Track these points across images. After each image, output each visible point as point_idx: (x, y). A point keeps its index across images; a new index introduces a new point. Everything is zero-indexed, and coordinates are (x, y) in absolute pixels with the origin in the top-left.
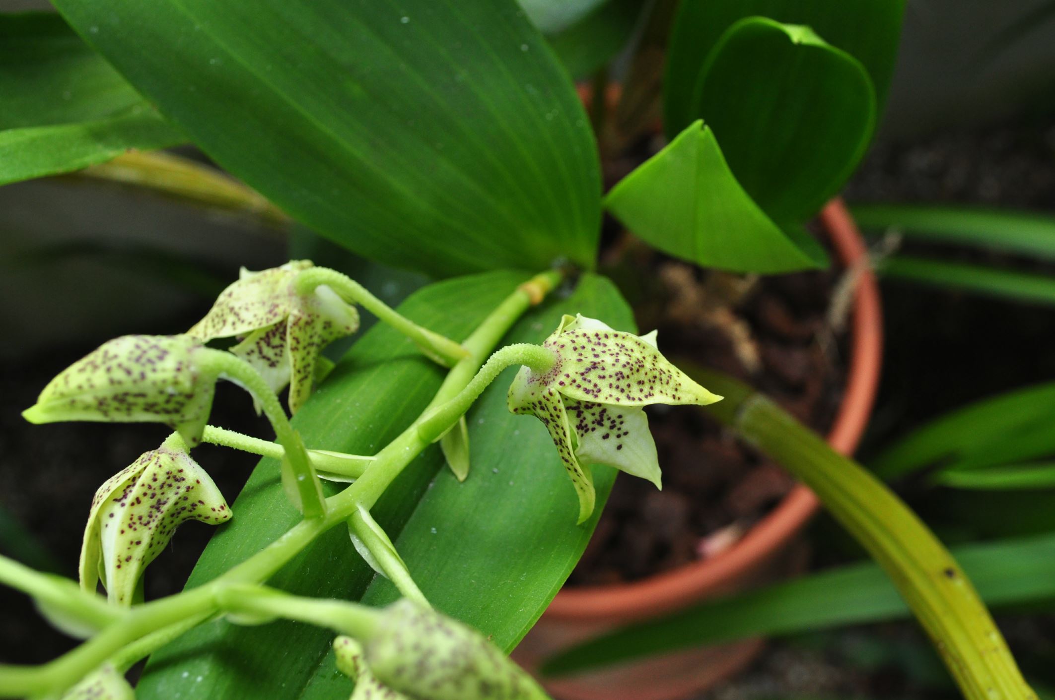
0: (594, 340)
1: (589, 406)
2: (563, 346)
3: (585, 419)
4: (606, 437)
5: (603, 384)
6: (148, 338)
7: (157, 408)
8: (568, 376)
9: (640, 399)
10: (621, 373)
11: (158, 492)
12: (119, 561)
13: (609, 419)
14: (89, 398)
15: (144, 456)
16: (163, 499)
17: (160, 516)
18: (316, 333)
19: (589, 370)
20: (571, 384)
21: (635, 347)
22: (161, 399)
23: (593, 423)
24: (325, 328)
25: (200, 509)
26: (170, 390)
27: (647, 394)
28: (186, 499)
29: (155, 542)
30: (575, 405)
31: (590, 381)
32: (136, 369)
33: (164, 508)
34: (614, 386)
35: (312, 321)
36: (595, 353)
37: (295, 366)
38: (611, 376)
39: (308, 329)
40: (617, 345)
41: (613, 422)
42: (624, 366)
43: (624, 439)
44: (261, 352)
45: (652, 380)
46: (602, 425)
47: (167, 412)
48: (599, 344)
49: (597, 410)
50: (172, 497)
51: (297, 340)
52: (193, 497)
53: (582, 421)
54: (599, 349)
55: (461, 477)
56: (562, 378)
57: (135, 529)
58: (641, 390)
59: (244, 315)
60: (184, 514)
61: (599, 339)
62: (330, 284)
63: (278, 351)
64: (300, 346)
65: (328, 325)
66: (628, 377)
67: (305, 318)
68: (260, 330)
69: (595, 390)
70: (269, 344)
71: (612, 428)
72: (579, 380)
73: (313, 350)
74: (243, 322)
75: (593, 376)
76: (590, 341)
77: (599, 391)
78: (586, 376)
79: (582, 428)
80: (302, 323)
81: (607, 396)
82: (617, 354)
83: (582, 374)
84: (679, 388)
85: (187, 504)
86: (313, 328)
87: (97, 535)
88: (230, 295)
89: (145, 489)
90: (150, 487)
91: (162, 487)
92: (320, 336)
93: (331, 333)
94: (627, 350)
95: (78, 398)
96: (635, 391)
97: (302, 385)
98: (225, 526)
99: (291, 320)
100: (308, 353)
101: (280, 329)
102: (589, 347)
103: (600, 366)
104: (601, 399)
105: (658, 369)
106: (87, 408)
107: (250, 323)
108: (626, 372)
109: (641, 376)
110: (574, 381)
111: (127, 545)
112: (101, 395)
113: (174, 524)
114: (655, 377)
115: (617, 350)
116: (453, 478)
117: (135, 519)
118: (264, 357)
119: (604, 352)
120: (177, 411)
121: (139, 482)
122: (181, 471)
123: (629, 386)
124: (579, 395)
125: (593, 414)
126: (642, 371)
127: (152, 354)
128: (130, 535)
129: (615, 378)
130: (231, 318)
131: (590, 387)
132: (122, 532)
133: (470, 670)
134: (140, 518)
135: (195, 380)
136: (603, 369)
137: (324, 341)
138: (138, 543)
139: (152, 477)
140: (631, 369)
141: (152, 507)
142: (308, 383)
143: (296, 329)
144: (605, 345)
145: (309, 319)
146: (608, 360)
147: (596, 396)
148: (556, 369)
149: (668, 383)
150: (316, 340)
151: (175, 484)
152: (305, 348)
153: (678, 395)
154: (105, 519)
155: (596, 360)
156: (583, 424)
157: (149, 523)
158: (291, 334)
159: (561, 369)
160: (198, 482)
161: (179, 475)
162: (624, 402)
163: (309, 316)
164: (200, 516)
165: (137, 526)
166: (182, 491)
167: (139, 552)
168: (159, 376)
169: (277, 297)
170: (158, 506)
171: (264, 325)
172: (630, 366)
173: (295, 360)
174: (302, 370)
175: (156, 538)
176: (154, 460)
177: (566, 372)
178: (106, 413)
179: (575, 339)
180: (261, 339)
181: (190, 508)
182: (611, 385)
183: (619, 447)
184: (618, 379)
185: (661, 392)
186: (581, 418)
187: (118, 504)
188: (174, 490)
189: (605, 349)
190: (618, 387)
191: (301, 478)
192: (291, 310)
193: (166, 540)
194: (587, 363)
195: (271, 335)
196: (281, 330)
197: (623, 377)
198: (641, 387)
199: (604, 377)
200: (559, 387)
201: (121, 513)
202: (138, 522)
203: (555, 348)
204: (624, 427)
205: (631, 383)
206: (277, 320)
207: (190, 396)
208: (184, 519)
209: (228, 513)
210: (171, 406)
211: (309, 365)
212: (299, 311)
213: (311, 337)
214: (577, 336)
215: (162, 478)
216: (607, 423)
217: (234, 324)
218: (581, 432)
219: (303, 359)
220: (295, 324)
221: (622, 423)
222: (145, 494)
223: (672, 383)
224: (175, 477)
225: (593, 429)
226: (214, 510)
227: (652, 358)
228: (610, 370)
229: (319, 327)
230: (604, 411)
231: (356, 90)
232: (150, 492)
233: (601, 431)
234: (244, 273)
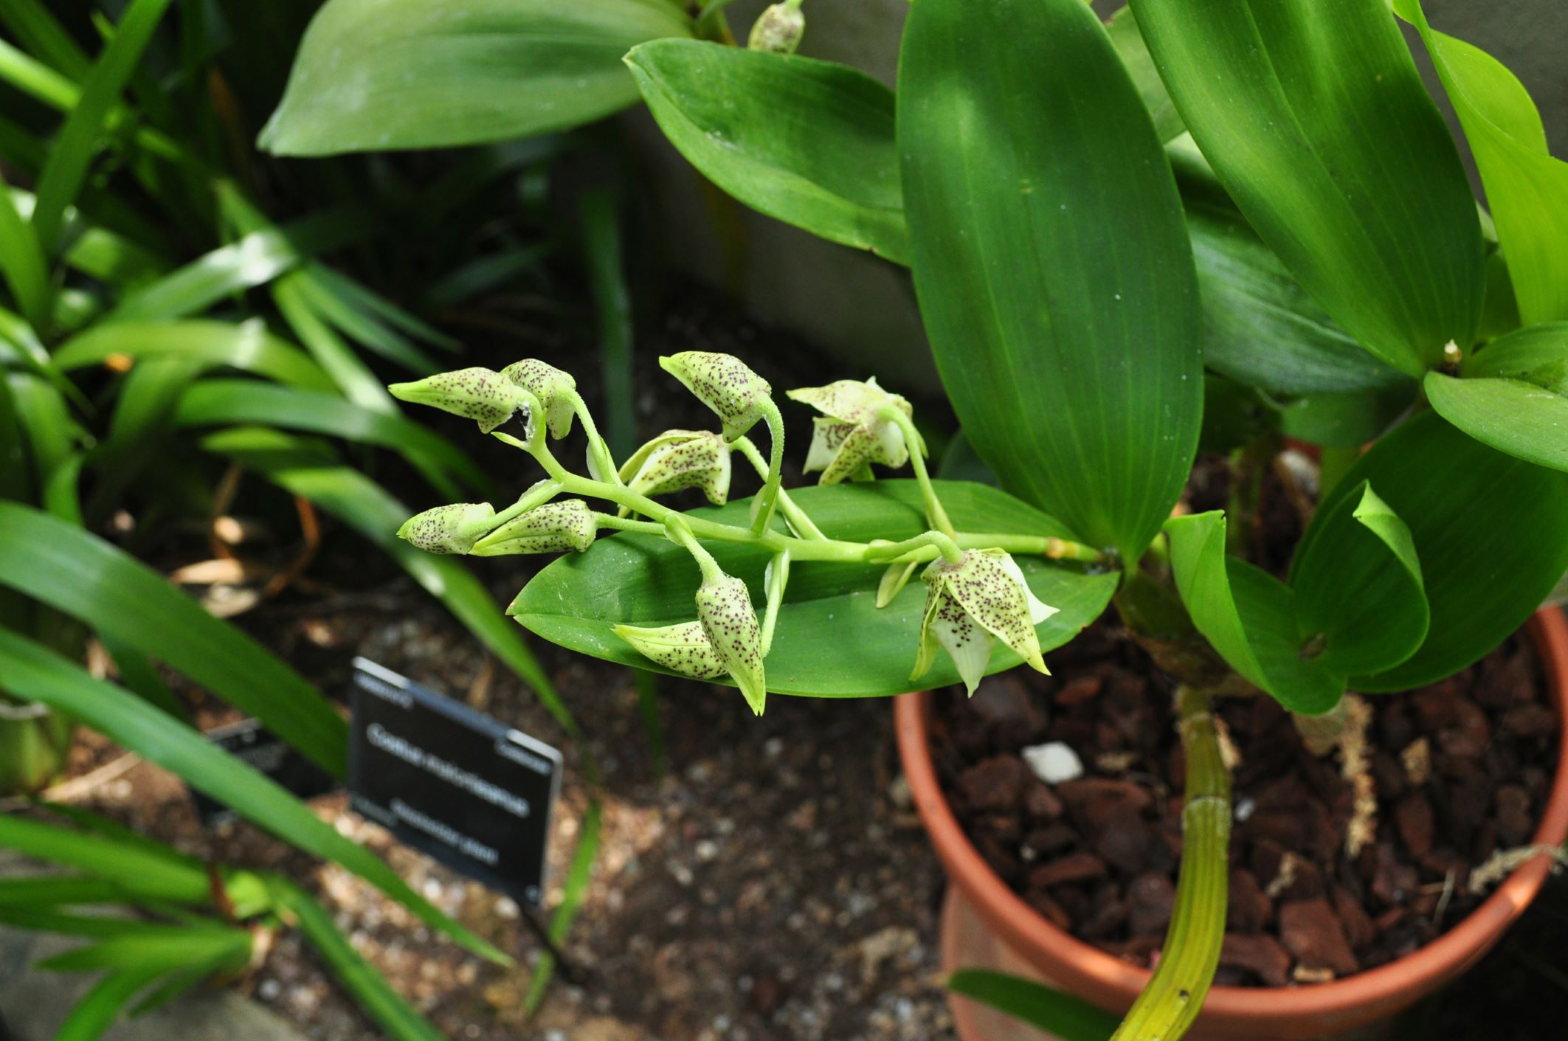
0: (995, 571)
1: (956, 604)
2: (972, 559)
3: (949, 609)
4: (954, 631)
5: (974, 598)
6: (745, 367)
7: (720, 406)
8: (958, 576)
9: (988, 625)
10: (990, 601)
11: (695, 457)
12: (646, 476)
13: (963, 622)
14: (693, 374)
15: (706, 432)
16: (695, 463)
17: (686, 470)
18: (868, 448)
19: (974, 583)
20: (955, 582)
21: (1016, 596)
22: (725, 403)
23: (952, 616)
24: (877, 450)
25: (709, 486)
26: (732, 401)
27: (996, 626)
28: (706, 473)
29: (672, 482)
30: (949, 596)
31: (968, 590)
32: (726, 378)
33: (691, 468)
34: (979, 604)
35: (872, 439)
36: (987, 578)
37: (839, 457)
38: (982, 597)
39: (866, 442)
40: (1006, 585)
41: (965, 626)
42: (995, 598)
43: (965, 642)
44: (829, 433)
45: (1007, 621)
46: (956, 622)
47: (724, 412)
48: (995, 576)
49: (960, 611)
50: (700, 466)
51: (853, 443)
52: (711, 475)
53: (946, 609)
54: (992, 578)
55: (880, 603)
56: (953, 575)
57: (667, 466)
58: (994, 621)
59: (837, 403)
60: (699, 481)
61: (998, 573)
62: (900, 426)
63: (838, 440)
64: (852, 448)
65: (880, 449)
66: (992, 606)
67: (868, 433)
68: (839, 420)
69: (966, 597)
70: (836, 432)
71: (962, 629)
72: (962, 583)
73: (859, 457)
74: (833, 407)
75: (972, 589)
76: (991, 570)
77: (968, 599)
78: (968, 585)
79: (943, 614)
80: (864, 435)
81: (970, 606)
82: (999, 589)
83: (967, 582)
84: (1021, 641)
85: (705, 477)
86: (869, 444)
87: (647, 454)
88: (843, 386)
89: (690, 450)
90: (693, 450)
91: (699, 456)
92: (870, 452)
93: (879, 456)
94: (1008, 593)
95: (689, 370)
96: (989, 618)
97: (836, 473)
98: (715, 506)
99: (858, 428)
100: (855, 457)
101: (849, 427)
102: (988, 572)
103: (982, 587)
104: (964, 604)
105: (1019, 620)
106: (689, 378)
107: (835, 411)
108: (994, 602)
109: (1002, 613)
110: (958, 582)
111: (657, 471)
112: (700, 377)
113: (689, 482)
114: (1011, 622)
115: (1002, 587)
116: (874, 602)
117: (672, 461)
118: (828, 439)
119: (993, 582)
120: (729, 416)
121: (690, 443)
122: (716, 456)
123: (988, 612)
124: (954, 591)
125: (956, 611)
126: (1005, 611)
127: (739, 377)
128: (662, 467)
129: (984, 600)
130: (829, 399)
131: (965, 592)
132: (660, 462)
133: (737, 630)
134: (675, 462)
135: (749, 406)
136: (982, 590)
137: (870, 457)
138: (663, 475)
139: (699, 446)
140: (998, 604)
141: (686, 462)
142: (842, 475)
143: (858, 436)
144: (998, 579)
145: (870, 437)
146: (990, 587)
147: (963, 600)
148: (956, 567)
149: (1016, 632)
150: (866, 452)
151: (707, 460)
152: (854, 451)
153: (1017, 644)
154: (658, 450)
155: (983, 582)
156: (946, 612)
157: (676, 469)
158: (852, 436)
159: (958, 570)
160: (720, 470)
161: (713, 457)
162: (977, 617)
163: (872, 434)
164: (706, 489)
165: (670, 465)
166: (708, 467)
167: (659, 480)
168: (733, 390)
169: (864, 408)
170: (689, 464)
171: (842, 418)
172: (999, 601)
173: (842, 454)
174: (843, 464)
175: (675, 481)
176: (708, 438)
177: (959, 573)
178: (695, 389)
179: (983, 561)
180: (835, 426)
181: (705, 480)
182: (978, 602)
183: (959, 646)
184: (985, 603)
185: (1007, 633)
186: (948, 607)
187: (671, 446)
188: (704, 463)
189: (996, 581)
190: (981, 606)
191: (764, 504)
192: (864, 422)
193: (678, 487)
194: (976, 579)
195: (842, 428)
196: (850, 429)
197: (989, 604)
198: (996, 619)
199: (978, 594)
200: (948, 578)
201: (668, 451)
202: (672, 463)
203: (967, 556)
204: (970, 635)
205: (991, 612)
206: (852, 421)
207: (740, 413)
208: (697, 484)
209: (723, 501)
210: (727, 410)
211: (849, 464)
212: (869, 427)
213: (864, 448)
214: (987, 561)
215: (703, 451)
216: (960, 624)
217: (827, 404)
218: (941, 615)
219: (849, 458)
220: (860, 432)
221: (969, 631)
222: (687, 452)
223: (1019, 635)
224: (710, 457)
225: (950, 620)
226: (716, 492)
227: (1022, 611)
228: (986, 594)
229: (874, 446)
230: (963, 614)
231: (1044, 318)
232: (691, 453)
233: (953, 625)
234: (872, 380)
